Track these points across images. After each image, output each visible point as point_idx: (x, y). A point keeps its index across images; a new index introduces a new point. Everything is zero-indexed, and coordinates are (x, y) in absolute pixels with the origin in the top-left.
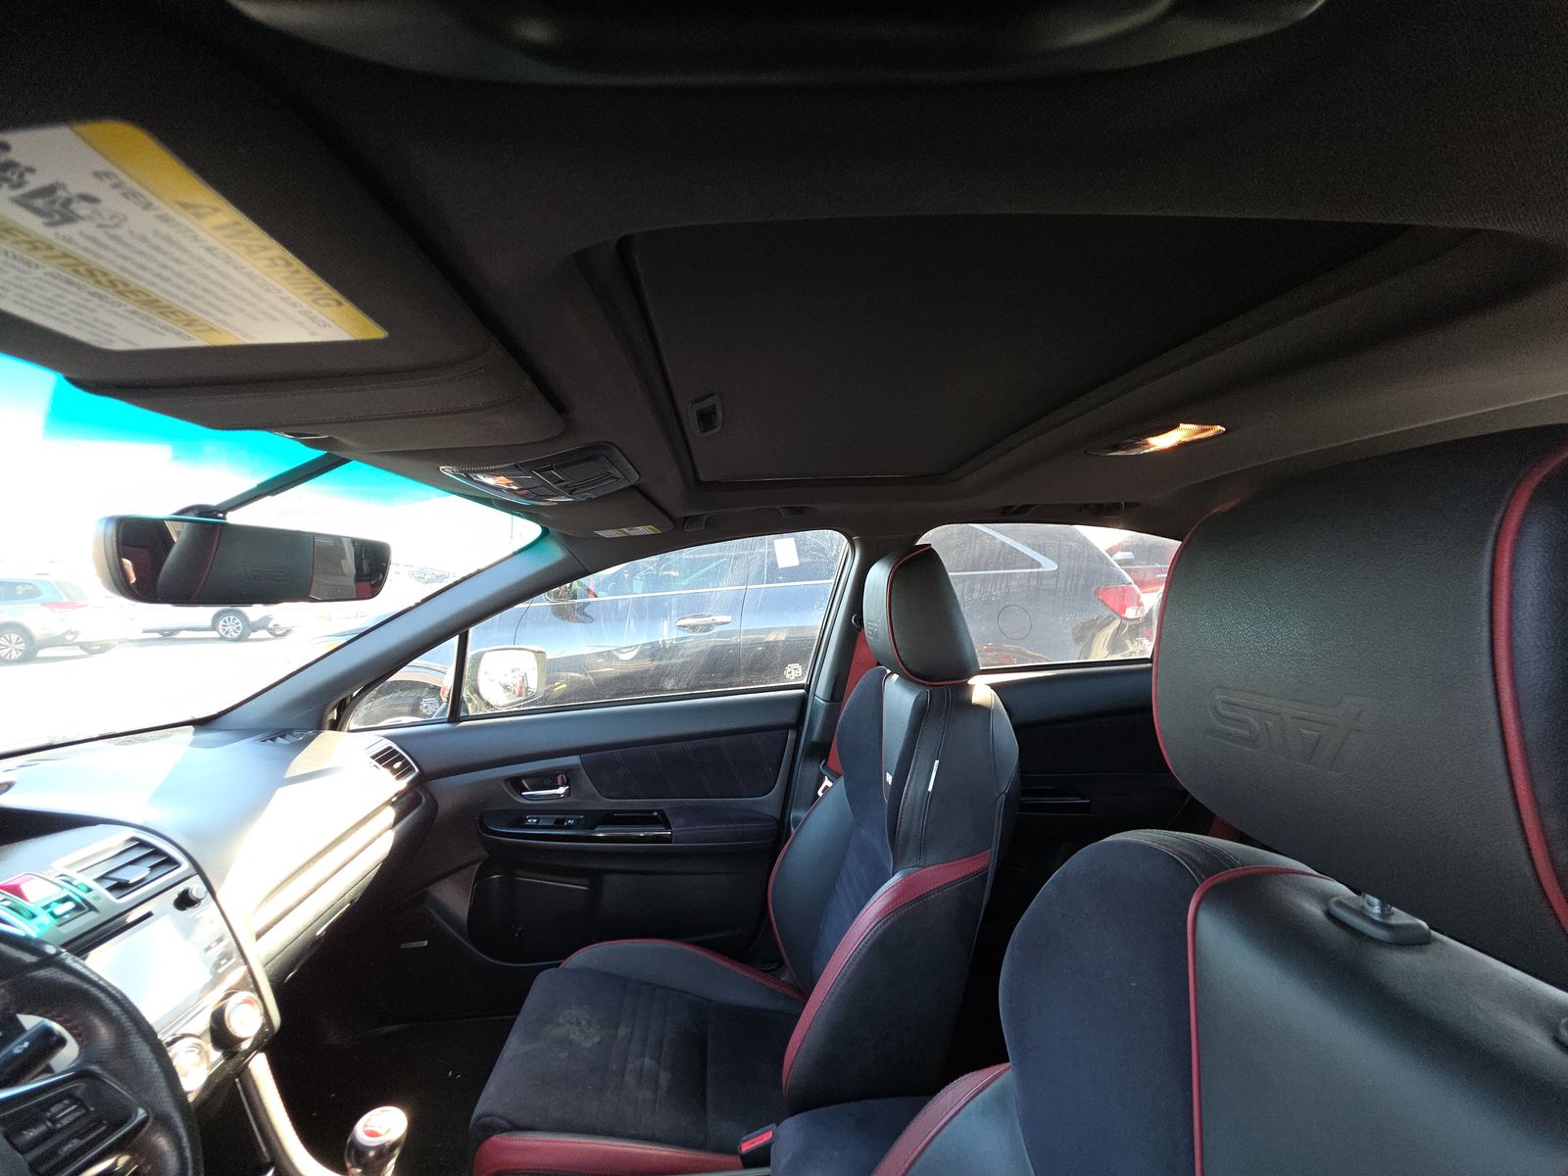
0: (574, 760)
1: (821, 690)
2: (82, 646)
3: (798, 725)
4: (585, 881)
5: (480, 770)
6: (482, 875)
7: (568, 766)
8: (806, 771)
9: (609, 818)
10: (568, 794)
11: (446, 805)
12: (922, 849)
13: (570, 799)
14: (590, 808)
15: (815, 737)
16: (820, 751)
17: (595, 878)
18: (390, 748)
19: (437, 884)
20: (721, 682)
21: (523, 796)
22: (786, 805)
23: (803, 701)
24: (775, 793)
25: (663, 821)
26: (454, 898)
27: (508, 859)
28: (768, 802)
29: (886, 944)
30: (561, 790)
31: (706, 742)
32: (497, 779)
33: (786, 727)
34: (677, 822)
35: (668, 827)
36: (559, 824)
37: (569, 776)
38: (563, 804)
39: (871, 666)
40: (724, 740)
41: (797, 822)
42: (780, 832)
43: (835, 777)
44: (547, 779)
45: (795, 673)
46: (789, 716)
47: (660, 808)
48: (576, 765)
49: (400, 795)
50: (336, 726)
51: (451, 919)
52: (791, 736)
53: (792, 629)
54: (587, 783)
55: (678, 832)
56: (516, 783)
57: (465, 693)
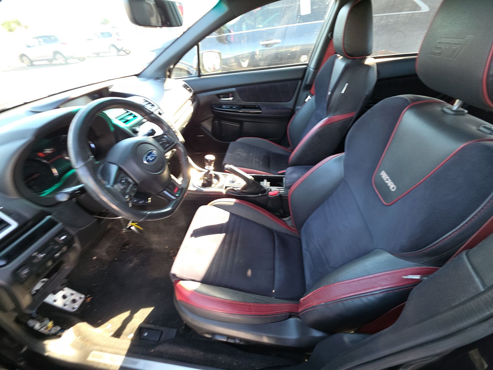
0: (234, 89)
1: (312, 65)
2: (79, 59)
3: (302, 79)
4: (239, 124)
5: (210, 91)
6: (213, 121)
7: (232, 91)
8: (303, 94)
9: (244, 107)
10: (233, 100)
11: (202, 102)
12: (336, 110)
13: (233, 101)
14: (239, 104)
15: (308, 82)
16: (308, 87)
17: (241, 123)
18: (185, 84)
19: (203, 122)
20: (279, 63)
21: (221, 100)
22: (295, 104)
23: (305, 70)
24: (292, 102)
25: (259, 108)
26: (207, 125)
27: (219, 117)
28: (289, 104)
29: (319, 134)
30: (231, 99)
31: (272, 84)
32: (214, 94)
33: (298, 79)
34: (263, 109)
35: (261, 110)
36: (231, 108)
37: (232, 94)
38: (232, 103)
39: (332, 54)
40: (278, 83)
41: (298, 109)
42: (292, 112)
43: (312, 95)
44: (227, 95)
45: (304, 59)
46: (300, 75)
47: (259, 105)
48: (234, 91)
49: (191, 97)
50: (169, 77)
51: (207, 130)
52: (300, 82)
53: (303, 45)
54: (238, 96)
55: (264, 111)
56: (218, 96)
57: (201, 67)
